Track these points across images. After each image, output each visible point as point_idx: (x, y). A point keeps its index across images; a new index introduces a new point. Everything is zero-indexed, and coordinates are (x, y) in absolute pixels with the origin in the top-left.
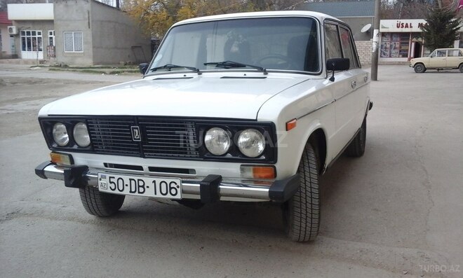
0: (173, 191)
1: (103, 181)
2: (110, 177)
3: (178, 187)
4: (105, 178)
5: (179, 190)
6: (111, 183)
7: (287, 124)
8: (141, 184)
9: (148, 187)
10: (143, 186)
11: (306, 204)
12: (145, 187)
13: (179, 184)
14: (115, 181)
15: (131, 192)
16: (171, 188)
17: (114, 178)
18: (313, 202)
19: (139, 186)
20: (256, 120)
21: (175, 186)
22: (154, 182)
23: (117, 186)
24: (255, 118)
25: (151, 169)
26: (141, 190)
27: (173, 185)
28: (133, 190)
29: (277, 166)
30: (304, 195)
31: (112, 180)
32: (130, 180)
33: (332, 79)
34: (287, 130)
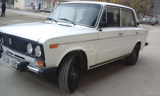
0: (15, 65)
2: (3, 56)
6: (3, 58)
7: (50, 45)
11: (62, 79)
15: (7, 62)
18: (65, 79)
20: (38, 42)
21: (16, 63)
22: (11, 60)
24: (37, 41)
25: (15, 55)
29: (46, 62)
30: (62, 76)
32: (7, 58)
33: (101, 30)
34: (50, 48)
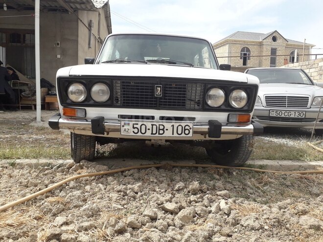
0: (187, 132)
1: (126, 127)
2: (134, 124)
3: (190, 128)
4: (129, 124)
5: (191, 131)
6: (134, 128)
8: (161, 127)
9: (167, 130)
10: (163, 130)
12: (165, 130)
13: (191, 126)
14: (138, 126)
15: (152, 134)
16: (185, 130)
17: (138, 124)
19: (160, 129)
23: (140, 130)
25: (162, 118)
26: (161, 132)
27: (187, 127)
28: (154, 132)
29: (251, 114)
31: (135, 126)
32: (152, 125)
